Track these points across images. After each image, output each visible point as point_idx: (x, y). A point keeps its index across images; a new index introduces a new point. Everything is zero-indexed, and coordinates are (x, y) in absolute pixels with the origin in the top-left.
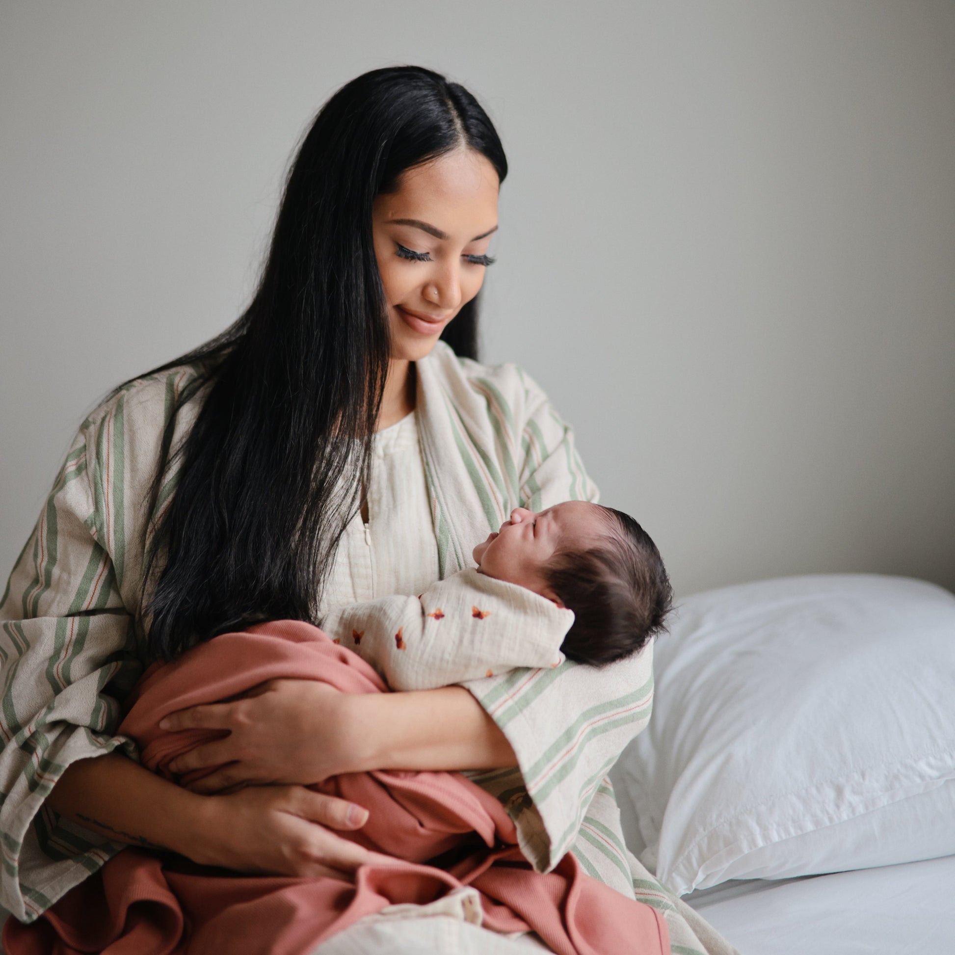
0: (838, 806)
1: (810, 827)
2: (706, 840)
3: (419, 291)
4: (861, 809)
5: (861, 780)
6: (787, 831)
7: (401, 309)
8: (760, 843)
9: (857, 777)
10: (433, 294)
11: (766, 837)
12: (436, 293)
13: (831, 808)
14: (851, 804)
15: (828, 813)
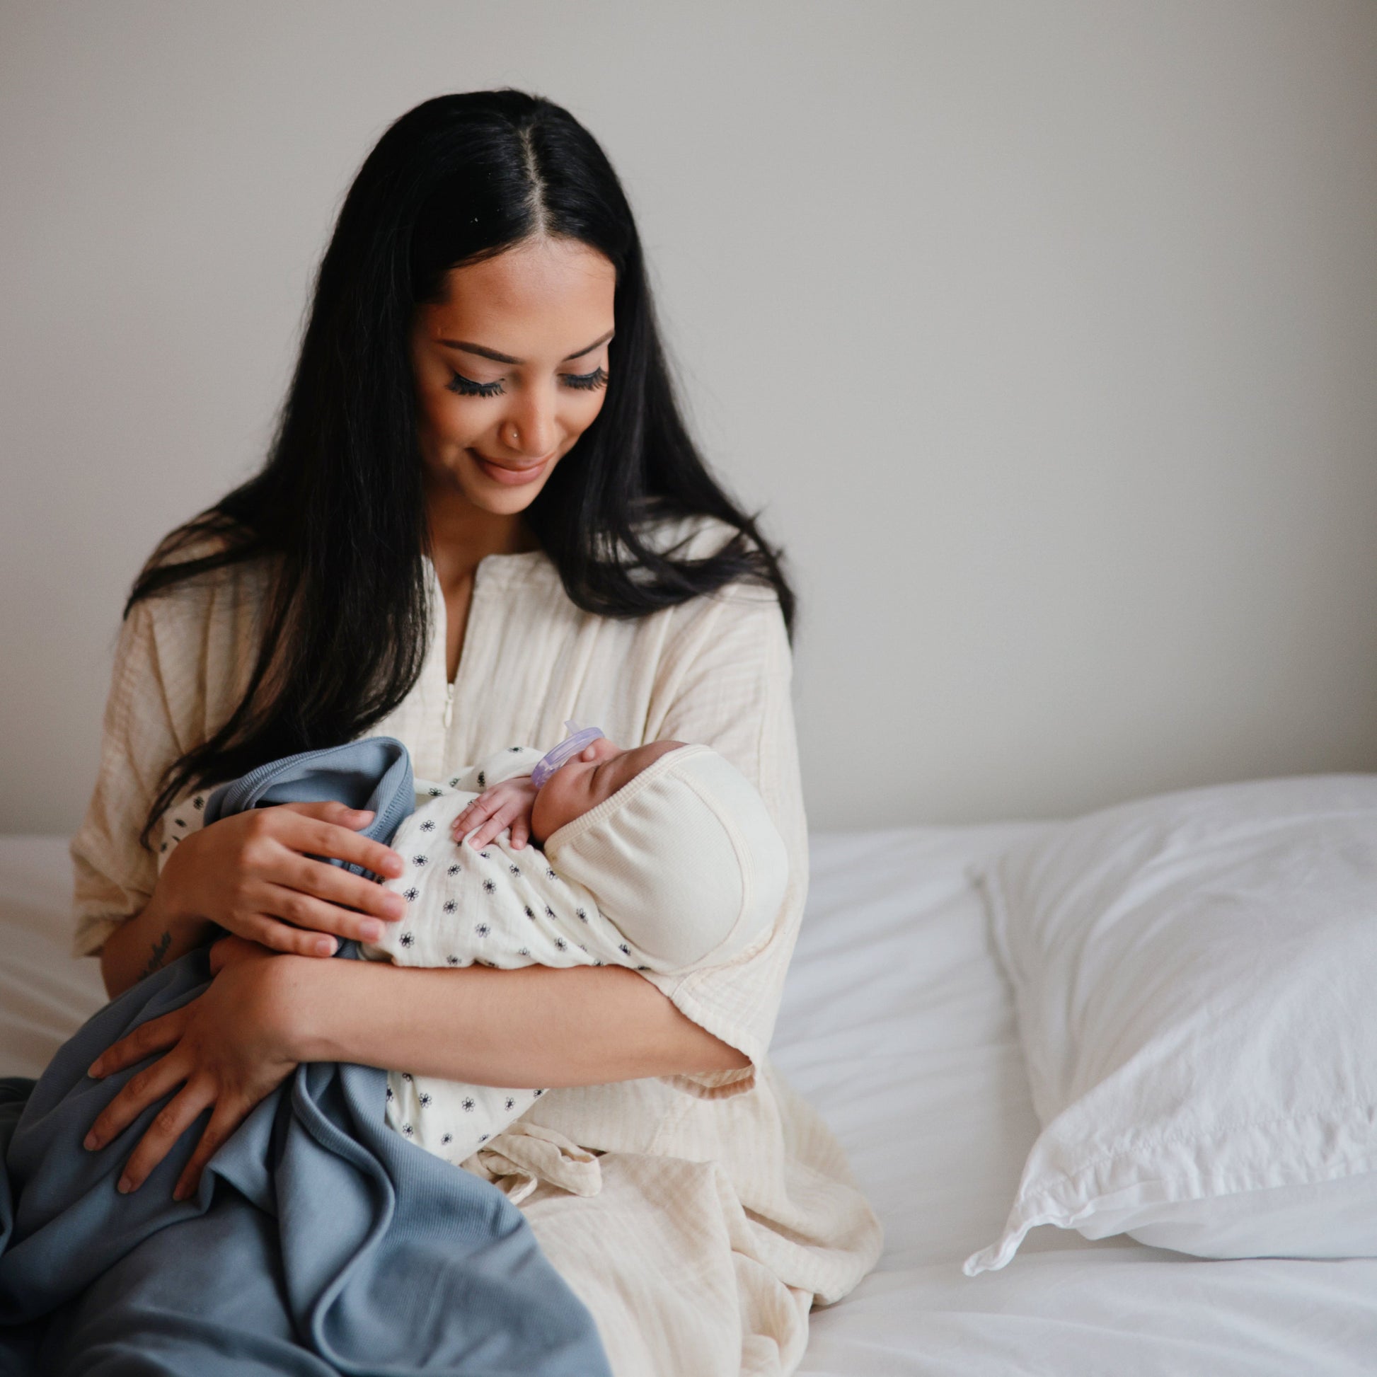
0: (1324, 1157)
1: (1275, 1180)
2: (1109, 1164)
3: (494, 434)
4: (1359, 1166)
5: (1366, 1121)
6: (1240, 1181)
7: (474, 453)
8: (1197, 1192)
9: (1360, 1114)
10: (512, 437)
11: (1206, 1184)
12: (515, 435)
13: (1313, 1158)
14: (1345, 1159)
15: (1307, 1165)
